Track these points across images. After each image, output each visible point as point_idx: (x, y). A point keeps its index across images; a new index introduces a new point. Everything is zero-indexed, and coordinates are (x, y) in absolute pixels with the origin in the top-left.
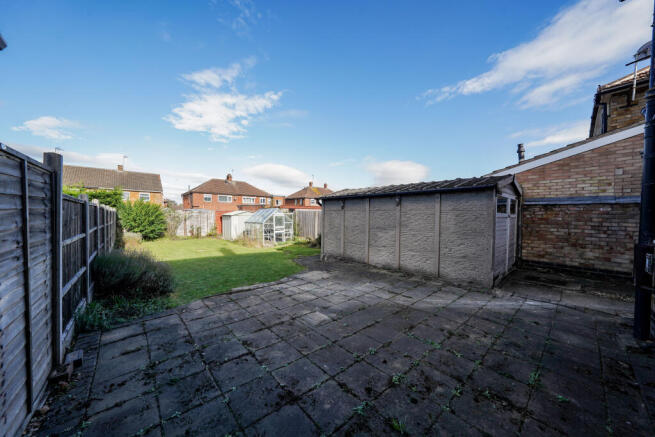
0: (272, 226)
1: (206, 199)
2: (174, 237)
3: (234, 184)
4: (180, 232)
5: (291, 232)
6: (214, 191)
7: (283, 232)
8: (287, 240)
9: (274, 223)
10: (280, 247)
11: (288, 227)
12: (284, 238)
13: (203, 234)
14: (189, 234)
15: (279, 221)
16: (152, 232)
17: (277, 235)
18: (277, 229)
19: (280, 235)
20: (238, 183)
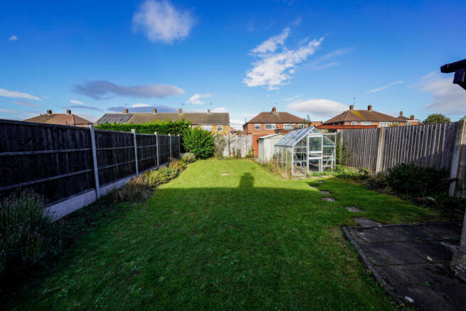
0: (305, 150)
1: (256, 127)
2: (221, 157)
3: (277, 114)
4: (226, 153)
5: (333, 158)
6: (263, 121)
7: (320, 158)
8: (326, 169)
9: (308, 147)
10: (314, 179)
11: (328, 151)
12: (321, 166)
13: (243, 156)
14: (232, 155)
15: (315, 144)
16: (204, 152)
17: (311, 161)
18: (313, 155)
19: (317, 162)
20: (280, 113)
